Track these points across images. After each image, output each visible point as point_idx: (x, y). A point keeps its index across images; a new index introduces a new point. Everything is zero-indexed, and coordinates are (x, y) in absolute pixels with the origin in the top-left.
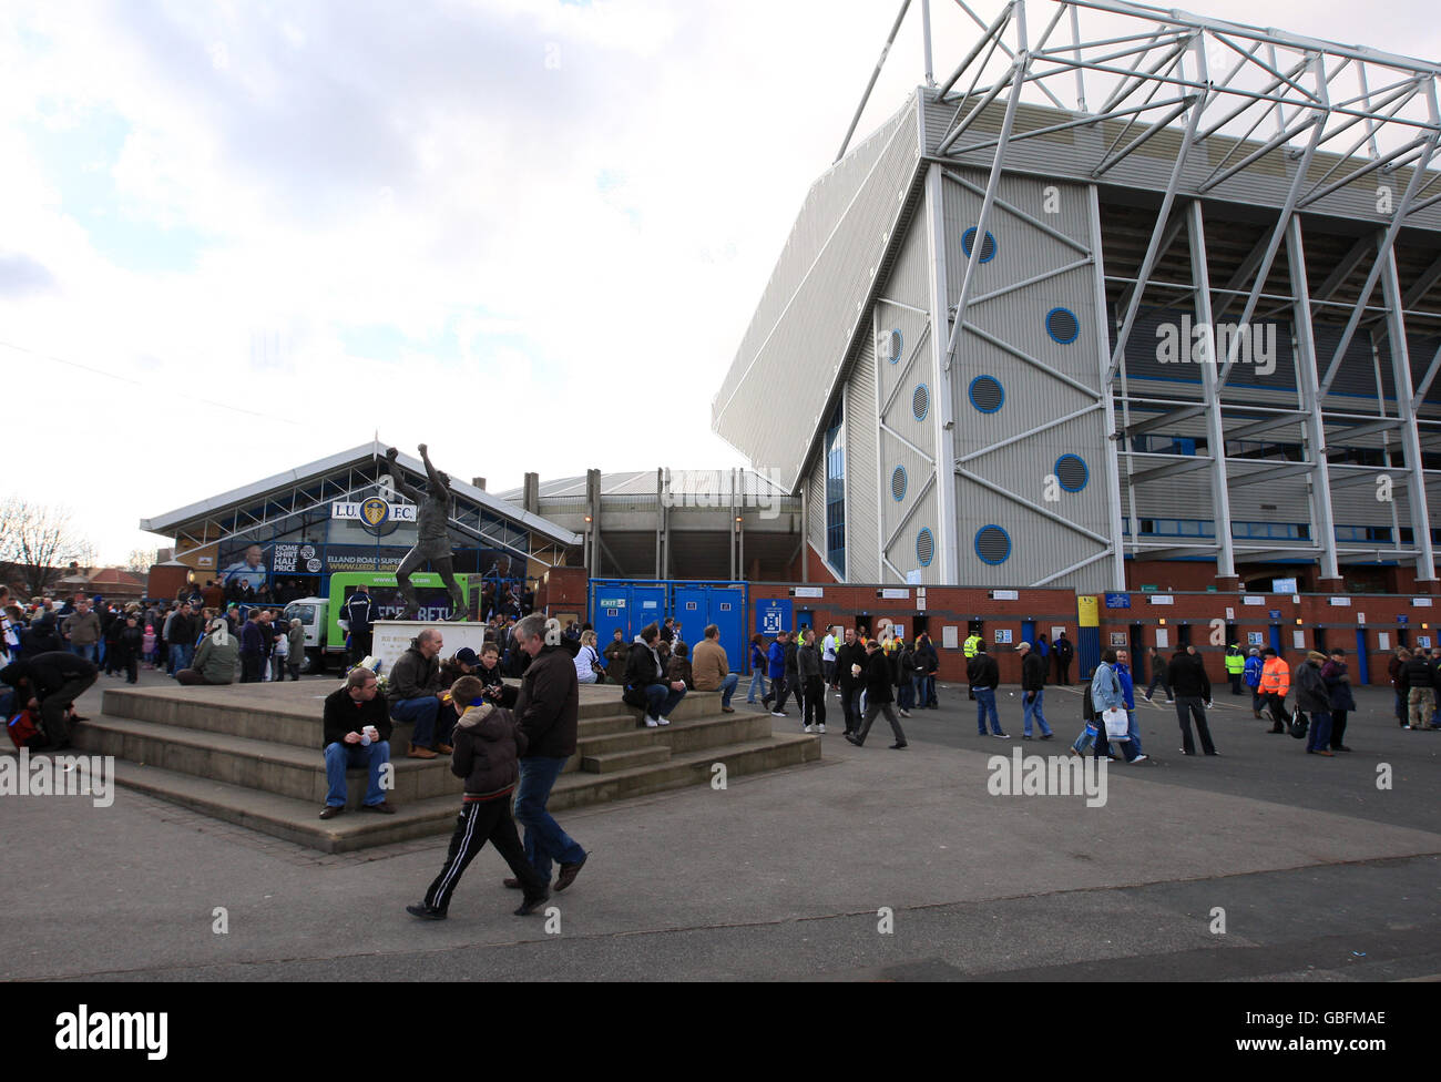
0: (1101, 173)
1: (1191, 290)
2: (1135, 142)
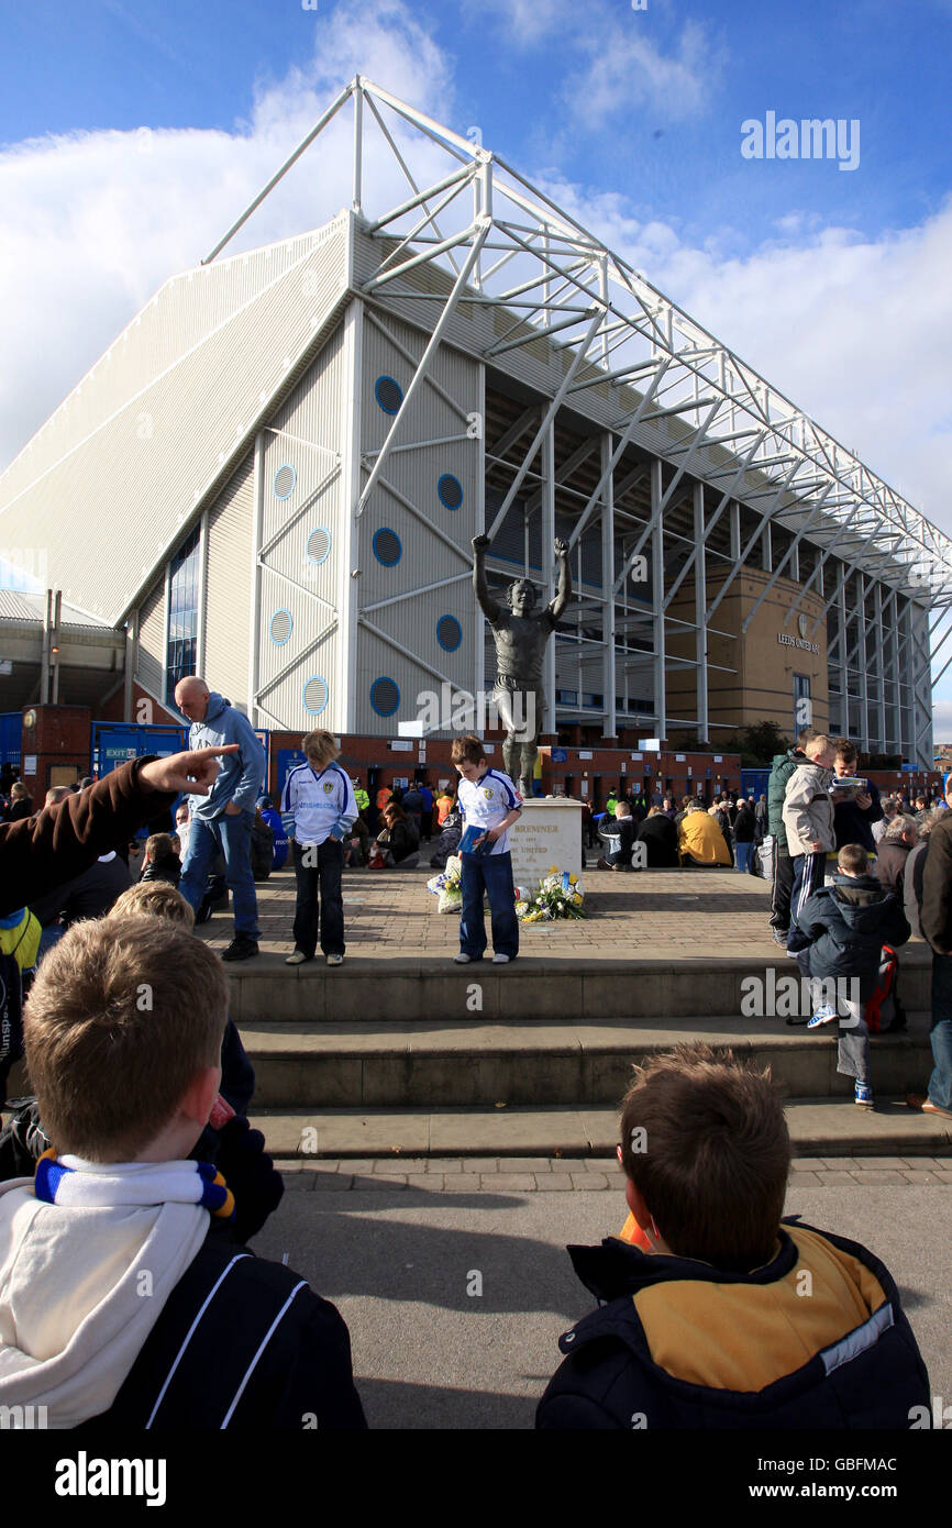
0: (493, 355)
1: (540, 481)
2: (522, 339)
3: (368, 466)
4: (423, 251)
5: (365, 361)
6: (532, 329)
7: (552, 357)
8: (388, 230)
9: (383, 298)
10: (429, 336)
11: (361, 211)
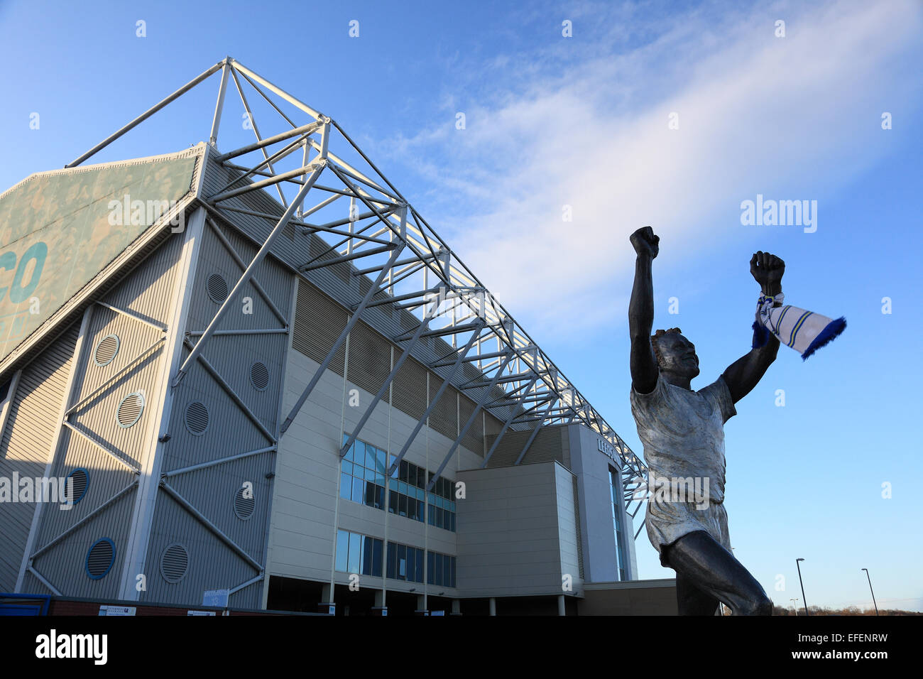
0: (306, 270)
3: (191, 343)
4: (258, 181)
5: (201, 257)
6: (337, 255)
7: (352, 280)
8: (235, 161)
9: (224, 211)
10: (258, 248)
11: (215, 145)
